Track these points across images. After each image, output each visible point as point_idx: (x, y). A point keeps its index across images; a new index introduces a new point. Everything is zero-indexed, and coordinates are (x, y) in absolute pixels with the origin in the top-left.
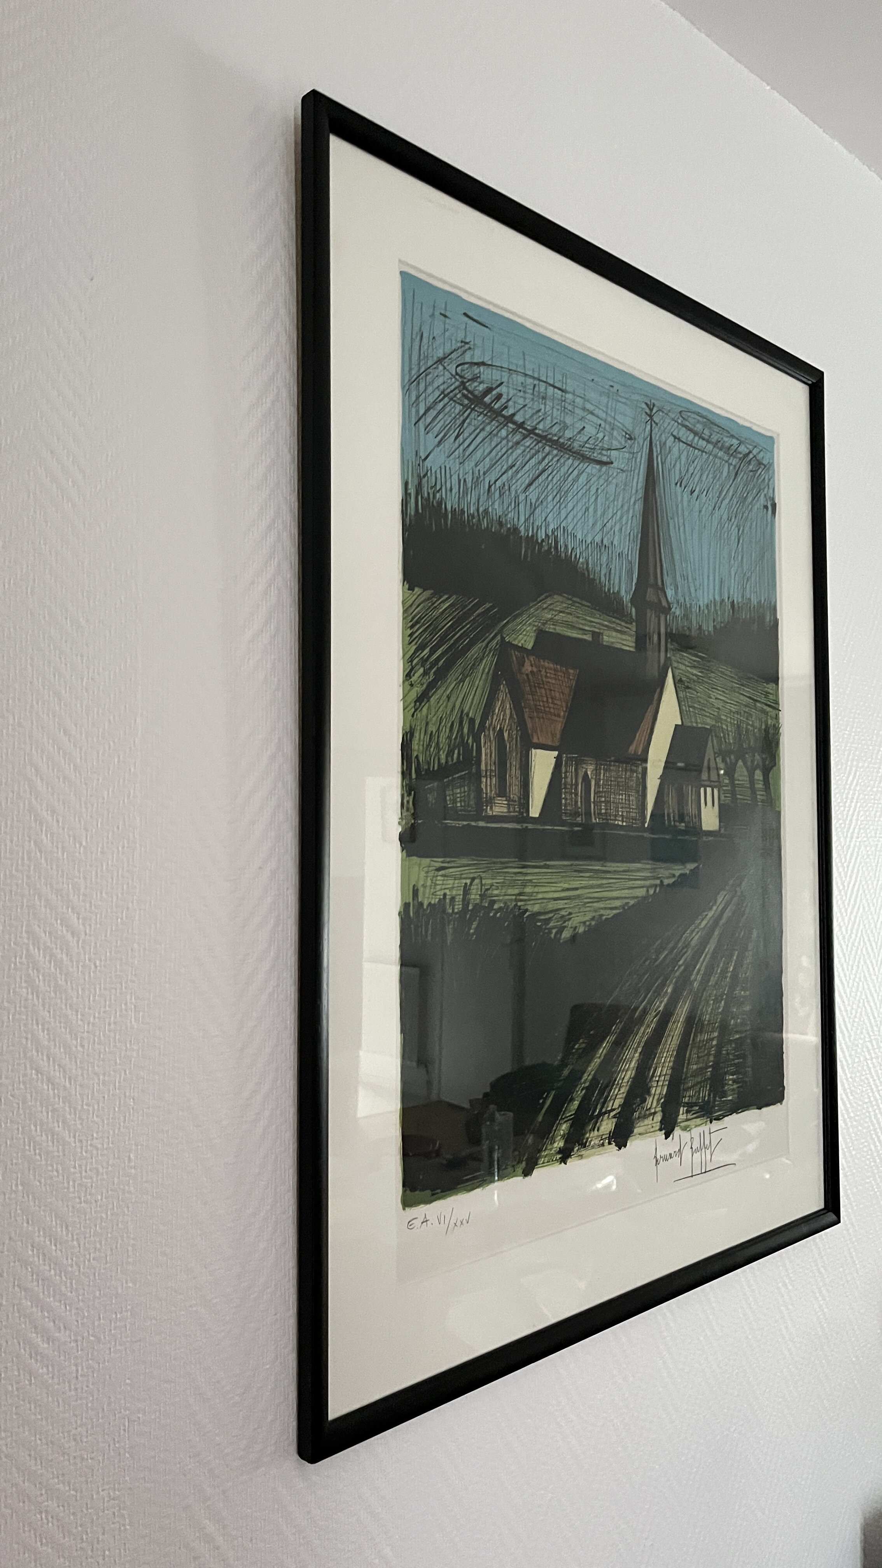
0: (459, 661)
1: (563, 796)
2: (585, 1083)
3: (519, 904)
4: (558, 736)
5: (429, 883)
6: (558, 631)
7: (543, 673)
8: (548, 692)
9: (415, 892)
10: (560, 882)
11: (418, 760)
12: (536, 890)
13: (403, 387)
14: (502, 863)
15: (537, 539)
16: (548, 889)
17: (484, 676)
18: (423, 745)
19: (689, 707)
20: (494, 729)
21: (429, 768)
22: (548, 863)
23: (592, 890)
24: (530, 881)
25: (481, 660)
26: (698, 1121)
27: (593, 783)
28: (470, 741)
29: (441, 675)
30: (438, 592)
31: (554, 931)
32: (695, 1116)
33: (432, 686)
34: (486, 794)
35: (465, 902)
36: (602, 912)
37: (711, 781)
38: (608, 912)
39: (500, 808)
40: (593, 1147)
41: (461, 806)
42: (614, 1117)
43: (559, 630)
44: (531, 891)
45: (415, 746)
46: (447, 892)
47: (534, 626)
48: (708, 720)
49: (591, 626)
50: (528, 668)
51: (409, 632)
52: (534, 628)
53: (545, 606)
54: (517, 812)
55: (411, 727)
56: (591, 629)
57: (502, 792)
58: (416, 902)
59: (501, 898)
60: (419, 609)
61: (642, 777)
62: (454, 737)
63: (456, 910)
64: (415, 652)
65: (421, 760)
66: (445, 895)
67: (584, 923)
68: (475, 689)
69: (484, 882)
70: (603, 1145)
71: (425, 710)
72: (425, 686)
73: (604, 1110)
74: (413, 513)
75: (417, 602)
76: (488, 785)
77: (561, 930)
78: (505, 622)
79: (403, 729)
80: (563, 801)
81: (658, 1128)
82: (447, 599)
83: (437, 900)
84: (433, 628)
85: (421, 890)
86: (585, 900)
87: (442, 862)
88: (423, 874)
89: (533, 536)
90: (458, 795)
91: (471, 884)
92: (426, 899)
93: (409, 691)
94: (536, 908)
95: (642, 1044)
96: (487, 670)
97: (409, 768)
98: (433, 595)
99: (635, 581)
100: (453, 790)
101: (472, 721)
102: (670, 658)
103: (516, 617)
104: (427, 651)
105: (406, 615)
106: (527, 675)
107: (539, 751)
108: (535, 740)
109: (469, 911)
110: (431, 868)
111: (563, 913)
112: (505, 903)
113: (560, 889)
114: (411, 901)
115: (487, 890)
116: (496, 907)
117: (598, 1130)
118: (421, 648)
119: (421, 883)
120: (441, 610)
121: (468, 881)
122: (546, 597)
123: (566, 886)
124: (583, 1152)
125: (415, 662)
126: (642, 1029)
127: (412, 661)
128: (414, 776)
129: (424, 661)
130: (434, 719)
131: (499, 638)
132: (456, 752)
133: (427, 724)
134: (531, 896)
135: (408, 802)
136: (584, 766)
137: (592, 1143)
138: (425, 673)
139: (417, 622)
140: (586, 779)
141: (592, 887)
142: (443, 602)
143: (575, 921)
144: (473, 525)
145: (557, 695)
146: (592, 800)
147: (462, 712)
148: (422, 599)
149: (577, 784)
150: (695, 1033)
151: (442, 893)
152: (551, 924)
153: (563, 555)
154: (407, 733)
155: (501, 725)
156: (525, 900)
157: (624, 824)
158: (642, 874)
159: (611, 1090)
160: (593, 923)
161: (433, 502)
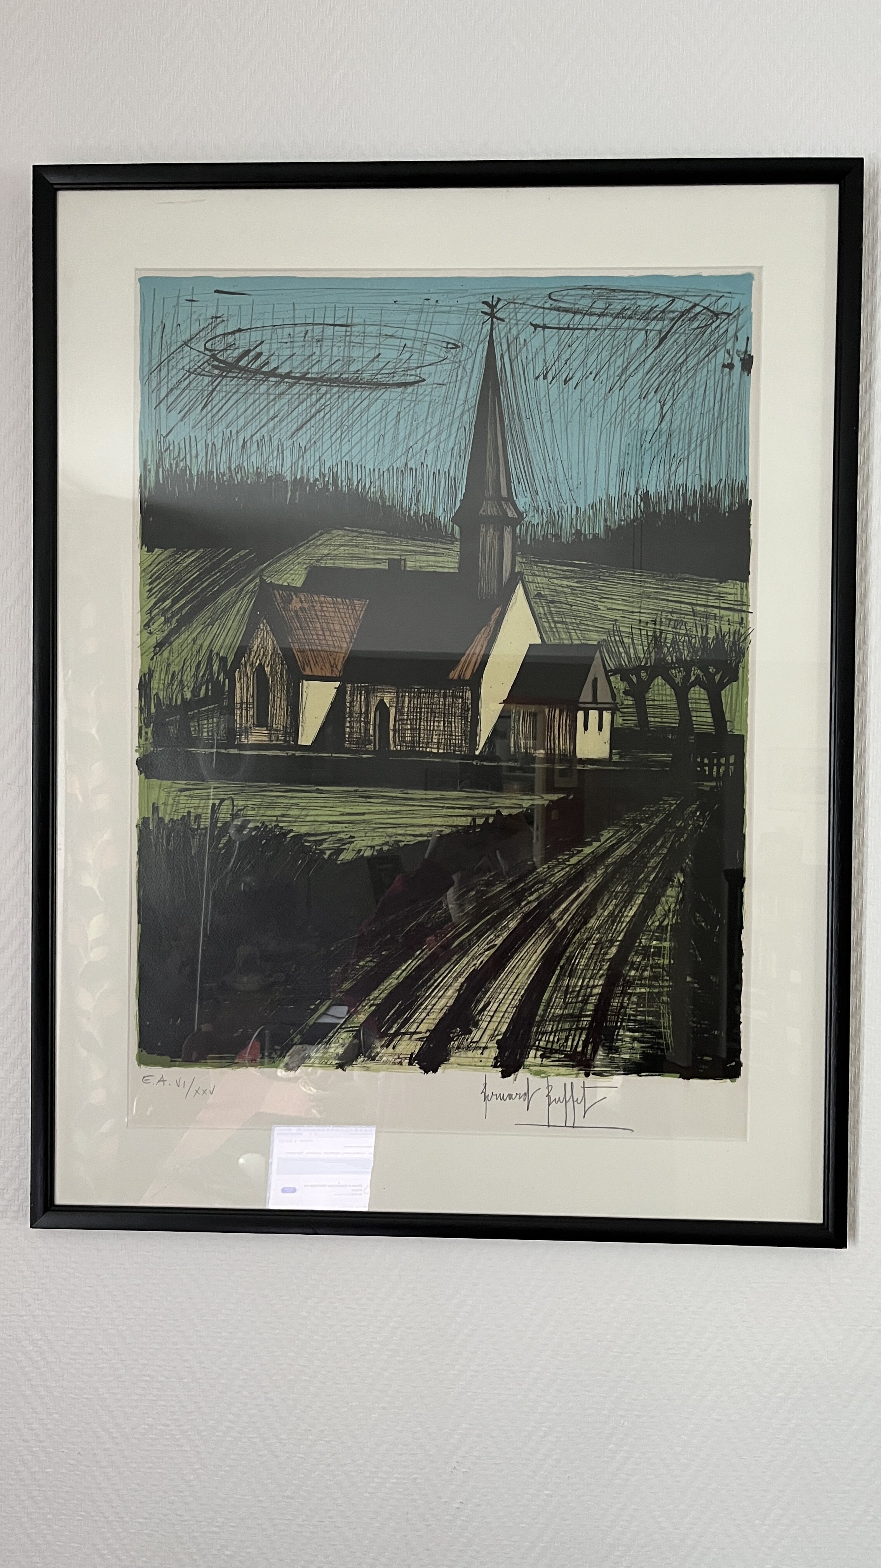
0: (207, 607)
1: (348, 725)
2: (375, 999)
3: (281, 825)
4: (340, 667)
5: (171, 801)
6: (336, 565)
7: (318, 607)
8: (324, 625)
9: (155, 809)
10: (339, 807)
11: (158, 698)
12: (304, 813)
13: (142, 379)
14: (260, 787)
15: (308, 480)
16: (320, 812)
17: (238, 617)
18: (164, 684)
19: (555, 622)
20: (252, 665)
21: (171, 703)
22: (320, 788)
23: (386, 816)
24: (297, 804)
25: (236, 602)
26: (563, 1070)
27: (392, 711)
28: (221, 678)
29: (185, 621)
30: (181, 549)
31: (328, 852)
32: (554, 1063)
33: (175, 631)
34: (241, 724)
35: (214, 820)
36: (400, 838)
37: (597, 703)
38: (409, 838)
39: (258, 736)
40: (385, 1063)
41: (208, 735)
42: (419, 1039)
43: (339, 563)
44: (298, 813)
45: (154, 684)
46: (192, 810)
47: (305, 563)
48: (594, 636)
49: (387, 554)
50: (296, 604)
51: (148, 588)
52: (305, 566)
53: (319, 543)
54: (280, 740)
55: (149, 669)
56: (387, 557)
57: (262, 720)
58: (156, 817)
59: (258, 818)
60: (159, 566)
61: (472, 703)
62: (201, 675)
63: (202, 827)
64: (155, 604)
65: (161, 697)
66: (189, 812)
67: (372, 847)
68: (226, 630)
69: (235, 803)
70: (401, 1063)
71: (166, 654)
72: (166, 632)
73: (403, 1031)
74: (152, 485)
75: (156, 562)
76: (243, 717)
77: (339, 851)
78: (265, 565)
79: (141, 671)
80: (348, 730)
81: (490, 1064)
82: (193, 553)
83: (180, 817)
84: (177, 580)
85: (162, 808)
86: (374, 825)
87: (186, 784)
88: (163, 794)
89: (302, 478)
90: (206, 726)
91: (220, 804)
92: (167, 816)
93: (148, 638)
94: (304, 830)
95: (466, 975)
96: (242, 612)
97: (148, 704)
98: (176, 553)
99: (460, 497)
100: (198, 722)
101: (223, 660)
102: (521, 574)
103: (279, 559)
104: (168, 602)
105: (143, 574)
106: (296, 612)
107: (313, 683)
108: (308, 672)
109: (217, 827)
110: (173, 789)
111: (342, 836)
112: (263, 823)
113: (338, 813)
114: (150, 815)
115: (240, 810)
116: (251, 825)
117: (394, 1048)
118: (163, 599)
119: (161, 801)
120: (185, 565)
121: (217, 802)
122: (321, 534)
123: (348, 810)
124: (370, 1064)
125: (153, 614)
126: (465, 960)
127: (150, 613)
128: (153, 710)
129: (164, 612)
130: (177, 660)
131: (258, 580)
132: (204, 688)
133: (169, 665)
134: (298, 818)
135: (146, 733)
136: (379, 694)
137: (384, 1058)
138: (167, 621)
139: (158, 578)
140: (382, 708)
141: (385, 813)
142: (188, 556)
143: (359, 844)
144: (224, 482)
145: (337, 628)
146: (391, 727)
147: (211, 651)
148: (163, 557)
149: (367, 713)
150: (559, 975)
151: (186, 810)
152: (325, 845)
153: (345, 489)
154: (145, 675)
155: (261, 661)
156: (290, 822)
157: (441, 751)
158: (469, 803)
159: (414, 1013)
160: (385, 848)
161: (176, 471)
